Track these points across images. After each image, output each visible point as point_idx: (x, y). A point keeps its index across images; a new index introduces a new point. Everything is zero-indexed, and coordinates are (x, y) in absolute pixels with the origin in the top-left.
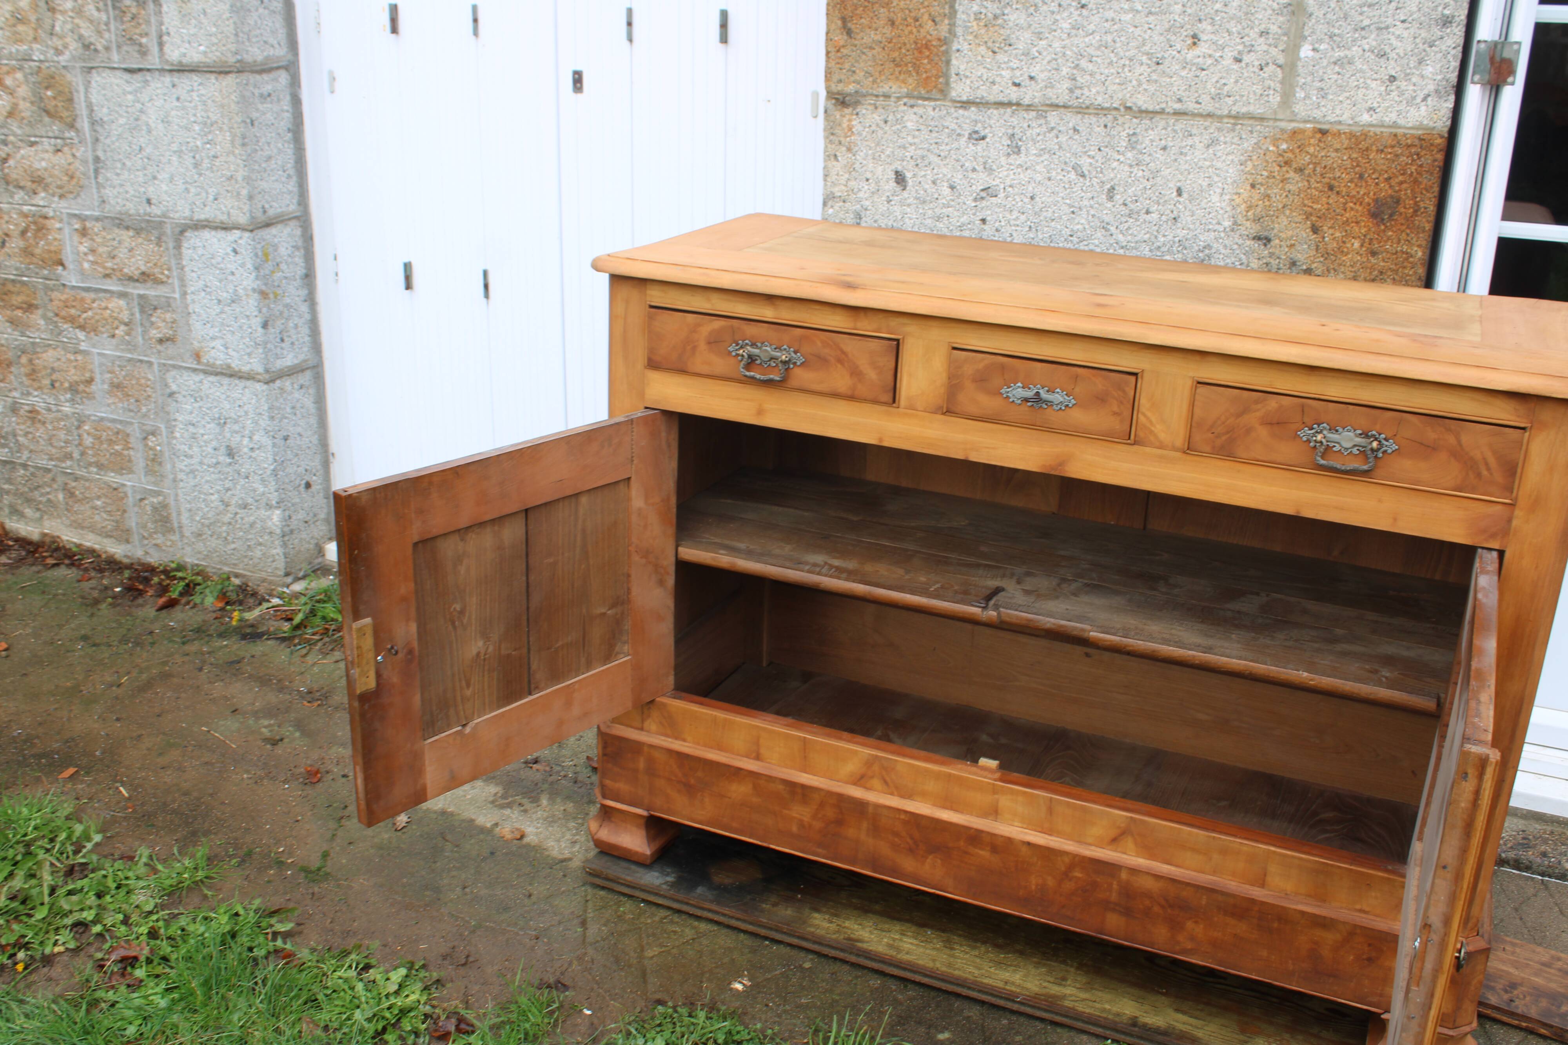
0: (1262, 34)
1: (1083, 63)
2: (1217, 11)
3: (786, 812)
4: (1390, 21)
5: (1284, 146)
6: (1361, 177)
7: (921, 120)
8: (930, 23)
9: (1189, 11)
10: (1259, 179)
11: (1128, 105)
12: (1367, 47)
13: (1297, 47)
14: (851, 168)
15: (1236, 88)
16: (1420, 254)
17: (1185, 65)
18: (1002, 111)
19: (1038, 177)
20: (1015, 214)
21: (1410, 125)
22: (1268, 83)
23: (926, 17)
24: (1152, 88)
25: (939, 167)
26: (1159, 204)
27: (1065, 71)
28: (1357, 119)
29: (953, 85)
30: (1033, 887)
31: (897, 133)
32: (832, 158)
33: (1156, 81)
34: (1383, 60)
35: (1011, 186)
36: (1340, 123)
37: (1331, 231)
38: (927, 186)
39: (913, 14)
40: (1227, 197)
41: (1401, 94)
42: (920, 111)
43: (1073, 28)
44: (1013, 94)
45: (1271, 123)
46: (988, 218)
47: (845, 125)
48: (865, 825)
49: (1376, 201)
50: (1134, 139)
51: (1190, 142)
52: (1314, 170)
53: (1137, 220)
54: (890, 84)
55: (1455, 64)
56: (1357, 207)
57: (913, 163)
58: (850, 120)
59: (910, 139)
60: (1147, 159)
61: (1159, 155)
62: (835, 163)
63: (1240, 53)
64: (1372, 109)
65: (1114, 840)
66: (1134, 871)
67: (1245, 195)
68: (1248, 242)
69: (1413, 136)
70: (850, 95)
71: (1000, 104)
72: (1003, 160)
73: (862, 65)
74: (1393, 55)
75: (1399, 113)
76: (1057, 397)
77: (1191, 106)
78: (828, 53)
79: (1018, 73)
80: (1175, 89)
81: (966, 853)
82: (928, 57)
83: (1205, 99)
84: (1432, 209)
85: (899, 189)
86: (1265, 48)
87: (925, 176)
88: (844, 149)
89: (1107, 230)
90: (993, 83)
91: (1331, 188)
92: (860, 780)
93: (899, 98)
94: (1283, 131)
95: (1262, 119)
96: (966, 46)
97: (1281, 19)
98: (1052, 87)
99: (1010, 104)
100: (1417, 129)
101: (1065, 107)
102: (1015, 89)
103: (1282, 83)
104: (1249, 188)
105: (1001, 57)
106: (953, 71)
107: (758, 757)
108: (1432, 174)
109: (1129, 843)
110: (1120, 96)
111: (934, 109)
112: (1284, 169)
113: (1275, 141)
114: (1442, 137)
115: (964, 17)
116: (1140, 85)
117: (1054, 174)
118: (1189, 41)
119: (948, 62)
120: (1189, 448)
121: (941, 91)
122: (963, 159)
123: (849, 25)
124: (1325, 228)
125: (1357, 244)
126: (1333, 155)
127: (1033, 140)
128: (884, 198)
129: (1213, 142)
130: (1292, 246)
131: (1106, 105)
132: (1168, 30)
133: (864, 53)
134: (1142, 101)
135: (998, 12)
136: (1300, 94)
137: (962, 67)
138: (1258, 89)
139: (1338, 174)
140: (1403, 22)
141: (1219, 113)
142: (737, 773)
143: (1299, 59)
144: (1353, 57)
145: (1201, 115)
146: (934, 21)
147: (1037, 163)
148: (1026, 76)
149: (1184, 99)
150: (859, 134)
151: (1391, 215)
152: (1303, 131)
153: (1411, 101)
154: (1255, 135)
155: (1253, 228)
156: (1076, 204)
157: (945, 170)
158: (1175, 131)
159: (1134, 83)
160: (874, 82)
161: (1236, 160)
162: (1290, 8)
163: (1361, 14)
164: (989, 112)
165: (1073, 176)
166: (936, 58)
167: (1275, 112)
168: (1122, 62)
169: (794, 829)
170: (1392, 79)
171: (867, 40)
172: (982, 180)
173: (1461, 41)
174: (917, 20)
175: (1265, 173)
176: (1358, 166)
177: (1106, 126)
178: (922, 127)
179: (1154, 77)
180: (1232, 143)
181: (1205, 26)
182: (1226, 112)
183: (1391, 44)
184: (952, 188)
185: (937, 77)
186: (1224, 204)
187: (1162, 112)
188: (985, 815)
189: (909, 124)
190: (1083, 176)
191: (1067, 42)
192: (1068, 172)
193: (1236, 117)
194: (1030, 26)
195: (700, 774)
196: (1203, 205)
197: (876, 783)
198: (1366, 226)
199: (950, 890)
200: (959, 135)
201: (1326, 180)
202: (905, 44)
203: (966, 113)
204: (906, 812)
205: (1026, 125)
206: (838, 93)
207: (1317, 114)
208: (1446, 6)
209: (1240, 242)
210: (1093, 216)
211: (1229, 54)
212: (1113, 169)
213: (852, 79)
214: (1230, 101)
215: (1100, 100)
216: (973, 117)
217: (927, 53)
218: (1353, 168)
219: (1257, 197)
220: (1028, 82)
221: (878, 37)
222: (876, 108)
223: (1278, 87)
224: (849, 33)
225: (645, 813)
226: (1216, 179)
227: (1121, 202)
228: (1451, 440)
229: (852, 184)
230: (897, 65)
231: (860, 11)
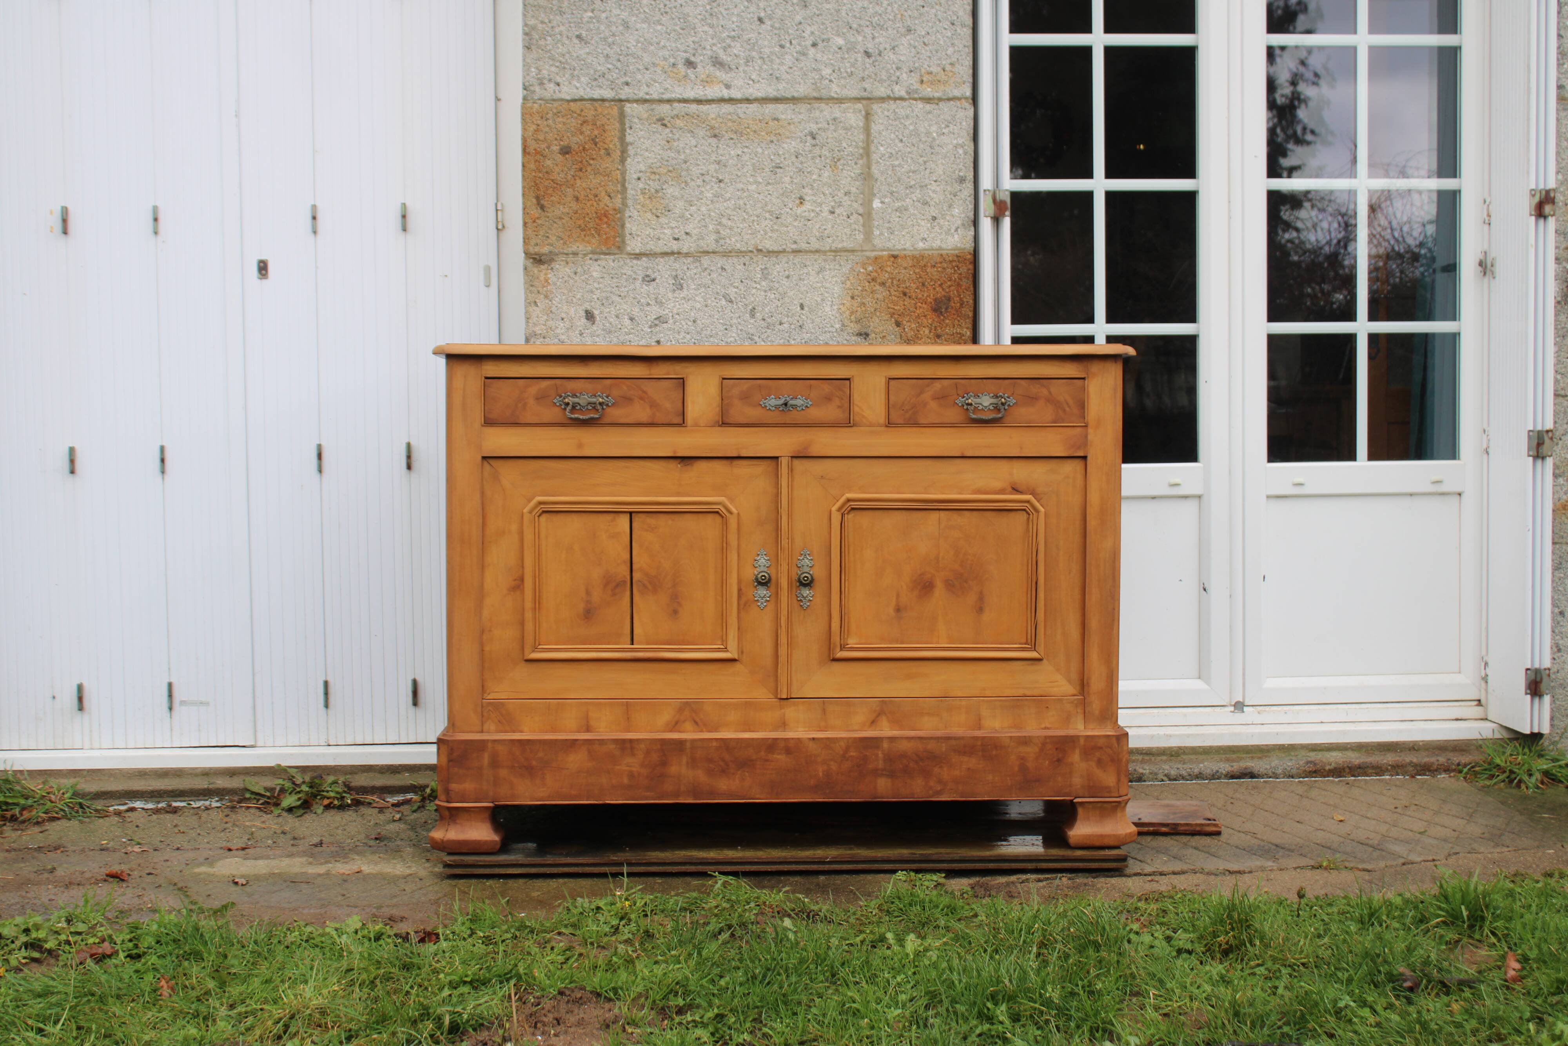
0: (846, 194)
1: (724, 221)
2: (814, 180)
3: (618, 767)
4: (927, 181)
5: (870, 268)
6: (923, 285)
7: (604, 270)
8: (607, 198)
9: (795, 181)
10: (856, 292)
11: (760, 248)
12: (915, 199)
13: (870, 201)
14: (549, 312)
15: (833, 231)
16: (968, 333)
17: (796, 218)
18: (667, 258)
19: (698, 305)
20: (683, 334)
21: (950, 248)
22: (854, 226)
23: (603, 193)
24: (775, 235)
25: (620, 304)
26: (788, 316)
27: (711, 227)
28: (916, 246)
29: (628, 242)
30: (821, 774)
31: (586, 281)
32: (533, 305)
33: (777, 230)
34: (926, 207)
35: (678, 314)
36: (905, 249)
37: (909, 324)
38: (612, 320)
39: (593, 192)
40: (835, 307)
41: (941, 228)
42: (603, 263)
43: (715, 196)
44: (675, 246)
45: (859, 253)
46: (662, 340)
47: (542, 278)
48: (684, 760)
49: (935, 300)
50: (766, 272)
51: (805, 271)
52: (892, 283)
53: (773, 330)
54: (578, 244)
55: (971, 207)
56: (924, 306)
57: (599, 303)
58: (546, 274)
59: (596, 285)
60: (777, 285)
61: (785, 282)
62: (535, 308)
63: (832, 207)
64: (924, 239)
65: (873, 722)
66: (892, 739)
67: (848, 304)
68: (853, 338)
69: (953, 255)
70: (545, 254)
71: (665, 254)
72: (670, 295)
73: (554, 231)
74: (932, 203)
75: (942, 240)
76: (799, 402)
77: (804, 246)
78: (525, 224)
79: (676, 231)
80: (791, 235)
81: (767, 760)
82: (606, 223)
83: (813, 240)
84: (971, 302)
85: (588, 324)
86: (849, 203)
87: (609, 312)
88: (542, 296)
89: (752, 339)
90: (659, 239)
91: (905, 294)
92: (675, 726)
93: (585, 255)
94: (868, 258)
95: (853, 251)
96: (636, 213)
97: (857, 183)
98: (703, 239)
99: (673, 253)
100: (955, 250)
101: (714, 253)
102: (675, 242)
103: (863, 226)
104: (849, 299)
105: (663, 220)
106: (627, 232)
107: (588, 730)
108: (968, 279)
109: (884, 722)
110: (753, 242)
111: (614, 261)
112: (872, 284)
113: (864, 265)
114: (970, 254)
115: (633, 192)
116: (766, 234)
117: (709, 302)
118: (798, 202)
119: (623, 226)
120: (890, 424)
121: (619, 247)
122: (639, 297)
123: (542, 202)
124: (905, 322)
125: (927, 332)
126: (903, 271)
127: (692, 278)
128: (577, 332)
129: (821, 270)
130: (884, 337)
131: (743, 249)
132: (783, 195)
133: (555, 222)
134: (769, 245)
135: (658, 188)
136: (877, 232)
137: (634, 229)
138: (848, 231)
139: (908, 284)
140: (935, 181)
141: (823, 249)
142: (572, 744)
143: (873, 209)
144: (907, 206)
145: (811, 252)
146: (609, 196)
147: (696, 295)
148: (683, 233)
149: (798, 241)
150: (555, 284)
151: (946, 309)
152: (881, 257)
153: (948, 232)
154: (850, 262)
155: (854, 327)
156: (728, 323)
157: (625, 307)
158: (794, 264)
159: (762, 232)
160: (565, 243)
161: (839, 280)
162: (862, 176)
163: (909, 177)
164: (657, 260)
165: (723, 302)
166: (613, 223)
167: (862, 246)
168: (752, 218)
169: (626, 781)
170: (934, 218)
171: (558, 213)
172: (655, 311)
173: (973, 192)
174: (596, 196)
175: (860, 288)
176: (921, 277)
177: (745, 264)
178: (605, 275)
179: (776, 227)
180: (835, 269)
181: (806, 190)
182: (828, 248)
183: (930, 196)
184: (632, 319)
185: (615, 237)
186: (834, 313)
187: (784, 251)
188: (775, 729)
189: (595, 274)
190: (731, 302)
191: (711, 206)
192: (720, 300)
193: (835, 251)
194: (683, 196)
195: (541, 754)
196: (820, 314)
197: (688, 725)
198: (931, 318)
199: (757, 796)
200: (635, 279)
201: (901, 289)
202: (588, 214)
203: (639, 262)
204: (716, 739)
205: (685, 268)
206: (536, 254)
207: (889, 245)
208: (960, 170)
209: (848, 338)
210: (741, 330)
211: (826, 209)
212: (753, 295)
213: (546, 242)
214: (830, 240)
215: (738, 246)
216: (645, 265)
217: (606, 220)
218: (917, 279)
219: (856, 305)
220: (685, 237)
221: (567, 210)
222: (567, 263)
223: (861, 229)
224: (542, 208)
225: (491, 805)
226: (826, 295)
227: (761, 318)
228: (1045, 392)
229: (550, 323)
230: (583, 230)
231: (550, 191)
